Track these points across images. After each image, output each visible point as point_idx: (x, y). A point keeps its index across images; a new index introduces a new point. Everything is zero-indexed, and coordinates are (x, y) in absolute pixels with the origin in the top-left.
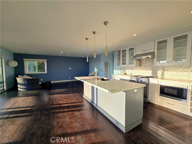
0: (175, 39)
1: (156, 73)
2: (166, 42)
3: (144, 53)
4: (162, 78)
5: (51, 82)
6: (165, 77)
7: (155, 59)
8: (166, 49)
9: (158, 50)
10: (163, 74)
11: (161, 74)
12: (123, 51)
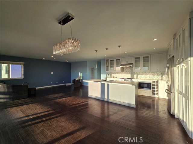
0: (144, 58)
1: (133, 76)
2: (140, 59)
3: (127, 63)
4: (137, 78)
5: (36, 88)
6: (138, 78)
7: (134, 68)
8: (139, 62)
9: (135, 62)
10: (137, 77)
11: (136, 76)
12: (111, 60)
